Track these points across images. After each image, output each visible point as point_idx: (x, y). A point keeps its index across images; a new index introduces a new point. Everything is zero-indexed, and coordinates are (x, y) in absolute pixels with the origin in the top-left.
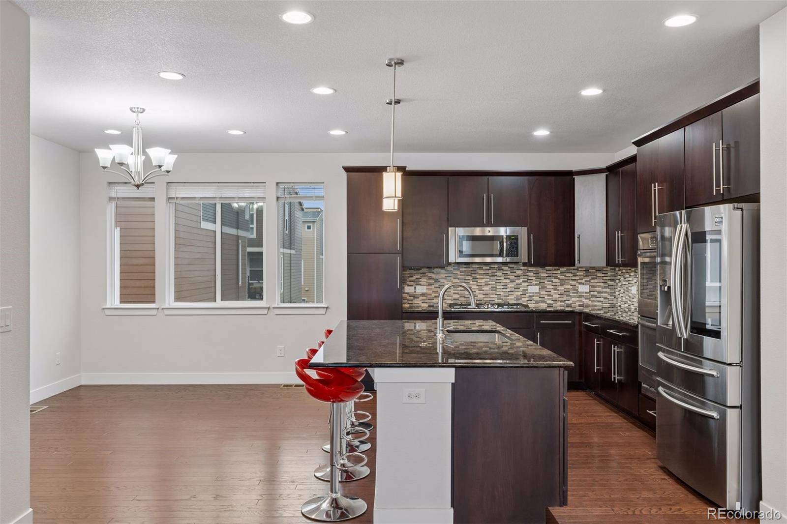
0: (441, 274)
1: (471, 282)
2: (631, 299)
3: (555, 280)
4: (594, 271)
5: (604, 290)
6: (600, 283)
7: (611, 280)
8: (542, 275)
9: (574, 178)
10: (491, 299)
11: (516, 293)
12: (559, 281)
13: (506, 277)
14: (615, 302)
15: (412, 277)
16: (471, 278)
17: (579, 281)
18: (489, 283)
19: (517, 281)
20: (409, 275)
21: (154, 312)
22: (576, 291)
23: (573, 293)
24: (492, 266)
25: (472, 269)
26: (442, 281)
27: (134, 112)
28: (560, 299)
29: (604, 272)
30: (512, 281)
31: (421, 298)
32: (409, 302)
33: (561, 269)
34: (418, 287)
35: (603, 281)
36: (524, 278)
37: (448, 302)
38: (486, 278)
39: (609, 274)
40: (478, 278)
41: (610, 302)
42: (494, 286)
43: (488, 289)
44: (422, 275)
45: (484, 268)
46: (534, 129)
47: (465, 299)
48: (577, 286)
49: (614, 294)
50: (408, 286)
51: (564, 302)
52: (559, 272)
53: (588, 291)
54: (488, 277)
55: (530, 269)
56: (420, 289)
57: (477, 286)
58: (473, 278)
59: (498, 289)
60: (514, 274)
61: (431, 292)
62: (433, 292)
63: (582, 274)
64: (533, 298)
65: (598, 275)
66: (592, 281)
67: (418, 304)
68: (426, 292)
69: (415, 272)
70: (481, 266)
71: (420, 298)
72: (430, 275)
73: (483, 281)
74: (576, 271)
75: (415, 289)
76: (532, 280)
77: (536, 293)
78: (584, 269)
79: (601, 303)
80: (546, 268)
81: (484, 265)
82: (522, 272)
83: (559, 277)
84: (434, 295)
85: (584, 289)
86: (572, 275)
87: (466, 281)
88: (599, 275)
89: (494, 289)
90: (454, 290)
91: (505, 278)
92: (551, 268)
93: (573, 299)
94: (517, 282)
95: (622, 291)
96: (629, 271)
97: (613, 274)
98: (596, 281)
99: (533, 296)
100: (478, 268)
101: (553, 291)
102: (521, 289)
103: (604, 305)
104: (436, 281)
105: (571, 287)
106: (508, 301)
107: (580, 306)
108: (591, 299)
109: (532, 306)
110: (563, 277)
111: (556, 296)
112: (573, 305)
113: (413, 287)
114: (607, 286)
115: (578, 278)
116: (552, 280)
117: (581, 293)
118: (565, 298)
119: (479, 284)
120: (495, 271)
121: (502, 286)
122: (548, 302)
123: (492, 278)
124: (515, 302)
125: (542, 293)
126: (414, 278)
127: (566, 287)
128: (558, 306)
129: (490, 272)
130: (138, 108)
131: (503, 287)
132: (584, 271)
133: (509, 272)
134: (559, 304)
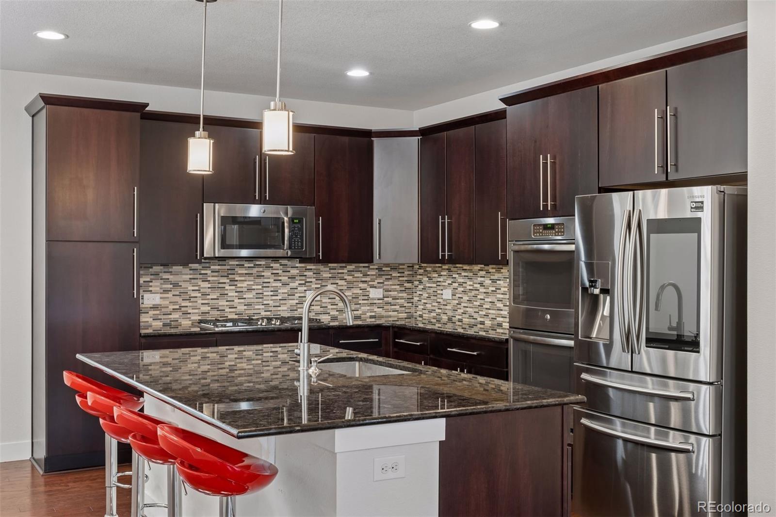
0: (182, 275)
1: (227, 287)
2: (442, 307)
3: (341, 282)
4: (389, 269)
5: (400, 295)
6: (395, 285)
7: (409, 282)
8: (324, 275)
9: (372, 141)
10: (255, 312)
11: (291, 301)
12: (346, 283)
13: (276, 278)
14: (413, 310)
16: (228, 281)
17: (370, 283)
18: (254, 287)
19: (291, 284)
22: (366, 298)
23: (363, 300)
24: (258, 263)
25: (229, 267)
26: (184, 285)
29: (400, 271)
30: (285, 284)
31: (152, 313)
33: (348, 267)
35: (399, 283)
36: (300, 280)
37: (193, 318)
38: (249, 281)
39: (407, 273)
40: (237, 281)
41: (407, 311)
42: (261, 291)
43: (251, 296)
44: (152, 277)
45: (245, 265)
46: (348, 68)
47: (219, 313)
48: (368, 290)
49: (412, 301)
52: (345, 271)
53: (381, 296)
54: (252, 278)
55: (308, 267)
57: (236, 292)
59: (265, 296)
60: (287, 274)
61: (168, 302)
62: (170, 302)
63: (374, 273)
65: (393, 275)
66: (386, 283)
67: (148, 322)
68: (159, 303)
70: (242, 263)
71: (150, 312)
72: (166, 276)
73: (245, 284)
74: (367, 269)
76: (311, 282)
78: (377, 267)
79: (396, 313)
80: (330, 265)
81: (246, 261)
82: (298, 271)
83: (345, 278)
84: (171, 307)
85: (376, 294)
86: (361, 275)
87: (220, 285)
88: (395, 274)
89: (260, 296)
90: (202, 300)
91: (274, 280)
92: (335, 265)
93: (362, 308)
94: (293, 285)
95: (425, 295)
96: (437, 269)
97: (411, 273)
98: (390, 283)
100: (237, 265)
102: (297, 295)
103: (400, 315)
104: (176, 285)
105: (361, 291)
107: (371, 317)
108: (385, 307)
110: (351, 277)
112: (362, 316)
114: (403, 289)
115: (370, 280)
116: (337, 282)
117: (373, 299)
119: (238, 290)
120: (261, 269)
121: (271, 291)
123: (257, 280)
125: (324, 301)
127: (355, 292)
129: (254, 271)
131: (272, 293)
132: (376, 269)
133: (280, 272)
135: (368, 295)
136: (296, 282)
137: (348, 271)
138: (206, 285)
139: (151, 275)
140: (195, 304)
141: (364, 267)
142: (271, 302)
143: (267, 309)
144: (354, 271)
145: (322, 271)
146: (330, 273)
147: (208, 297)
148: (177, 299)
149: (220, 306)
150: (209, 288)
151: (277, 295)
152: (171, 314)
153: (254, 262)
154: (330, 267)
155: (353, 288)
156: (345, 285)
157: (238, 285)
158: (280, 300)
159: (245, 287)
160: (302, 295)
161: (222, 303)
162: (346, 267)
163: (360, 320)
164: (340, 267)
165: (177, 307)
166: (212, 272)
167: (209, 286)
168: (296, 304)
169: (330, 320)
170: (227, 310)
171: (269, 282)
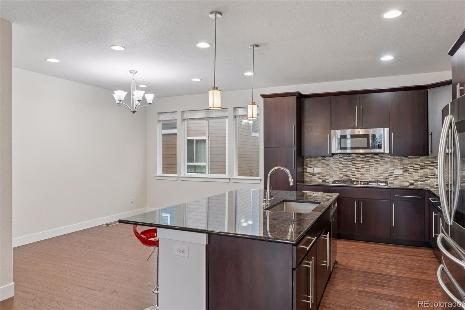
1: (351, 166)
3: (415, 166)
8: (405, 162)
11: (385, 174)
12: (419, 166)
15: (312, 162)
18: (365, 167)
20: (309, 161)
21: (176, 179)
22: (434, 174)
24: (367, 156)
27: (131, 73)
28: (420, 179)
30: (382, 166)
31: (317, 176)
32: (310, 178)
33: (421, 158)
34: (315, 169)
36: (390, 164)
38: (362, 164)
40: (356, 164)
42: (368, 169)
43: (363, 171)
44: (318, 161)
47: (347, 177)
48: (434, 170)
50: (309, 168)
51: (424, 181)
52: (419, 160)
55: (395, 158)
56: (317, 170)
58: (353, 164)
59: (371, 171)
64: (398, 178)
67: (316, 179)
68: (320, 172)
69: (313, 159)
71: (317, 175)
72: (323, 161)
73: (360, 165)
74: (434, 159)
75: (314, 170)
77: (400, 175)
80: (409, 157)
81: (361, 155)
83: (419, 163)
84: (326, 174)
86: (430, 162)
91: (376, 164)
92: (413, 157)
94: (386, 166)
99: (399, 177)
101: (414, 174)
104: (328, 165)
105: (430, 171)
106: (378, 179)
109: (397, 184)
110: (423, 163)
111: (417, 177)
113: (312, 169)
116: (414, 165)
118: (424, 179)
119: (357, 168)
120: (369, 159)
121: (374, 169)
122: (410, 181)
123: (367, 164)
124: (384, 181)
125: (405, 175)
126: (313, 163)
127: (425, 171)
128: (419, 185)
129: (365, 159)
130: (133, 71)
131: (374, 170)
133: (379, 160)
134: (419, 183)
135: (435, 173)
136: (388, 165)
137: (421, 160)
138: (341, 165)
139: (317, 160)
140: (336, 173)
141: (431, 158)
142: (374, 174)
143: (372, 177)
144: (425, 160)
145: (404, 160)
146: (409, 161)
147: (342, 170)
148: (328, 170)
149: (348, 174)
150: (343, 166)
151: (378, 171)
152: (325, 177)
153: (365, 155)
154: (409, 158)
155: (424, 169)
156: (419, 167)
157: (357, 166)
158: (379, 173)
159: (360, 167)
160: (392, 171)
161: (349, 173)
162: (420, 158)
163: (429, 186)
164: (415, 158)
165: (328, 174)
166: (344, 159)
167: (343, 165)
168: (388, 175)
169: (409, 185)
170: (352, 176)
171: (373, 165)
